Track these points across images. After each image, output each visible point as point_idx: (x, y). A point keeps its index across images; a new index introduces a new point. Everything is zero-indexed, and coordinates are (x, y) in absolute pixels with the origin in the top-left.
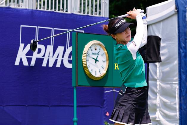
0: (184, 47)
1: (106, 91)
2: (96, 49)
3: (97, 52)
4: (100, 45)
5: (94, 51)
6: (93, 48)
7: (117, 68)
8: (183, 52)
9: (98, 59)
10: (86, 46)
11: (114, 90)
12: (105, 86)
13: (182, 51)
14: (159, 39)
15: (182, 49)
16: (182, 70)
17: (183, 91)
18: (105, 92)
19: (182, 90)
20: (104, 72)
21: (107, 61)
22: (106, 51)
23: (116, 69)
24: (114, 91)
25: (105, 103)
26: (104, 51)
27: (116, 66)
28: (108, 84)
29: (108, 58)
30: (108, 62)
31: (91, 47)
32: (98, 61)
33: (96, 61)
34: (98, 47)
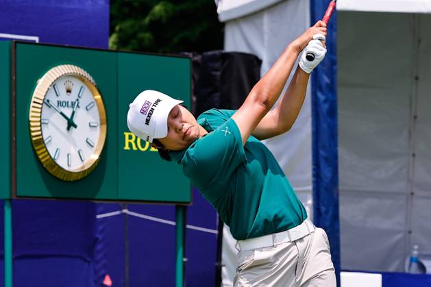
0: (327, 84)
1: (102, 213)
2: (69, 91)
3: (72, 98)
4: (81, 78)
5: (64, 97)
6: (62, 89)
7: (130, 145)
8: (325, 101)
9: (76, 121)
10: (40, 81)
11: (125, 211)
12: (97, 197)
13: (321, 97)
14: (255, 62)
15: (321, 90)
16: (322, 152)
17: (326, 212)
18: (99, 216)
19: (323, 209)
20: (93, 156)
21: (101, 124)
22: (98, 97)
23: (127, 147)
24: (125, 214)
25: (99, 247)
26: (94, 95)
27: (127, 141)
28: (105, 192)
29: (104, 117)
30: (105, 127)
31: (54, 85)
32: (75, 126)
33: (71, 124)
34: (76, 86)
